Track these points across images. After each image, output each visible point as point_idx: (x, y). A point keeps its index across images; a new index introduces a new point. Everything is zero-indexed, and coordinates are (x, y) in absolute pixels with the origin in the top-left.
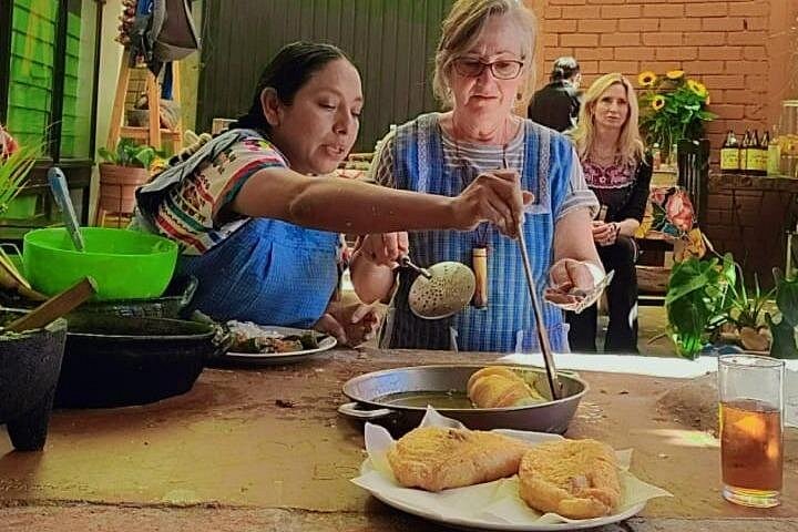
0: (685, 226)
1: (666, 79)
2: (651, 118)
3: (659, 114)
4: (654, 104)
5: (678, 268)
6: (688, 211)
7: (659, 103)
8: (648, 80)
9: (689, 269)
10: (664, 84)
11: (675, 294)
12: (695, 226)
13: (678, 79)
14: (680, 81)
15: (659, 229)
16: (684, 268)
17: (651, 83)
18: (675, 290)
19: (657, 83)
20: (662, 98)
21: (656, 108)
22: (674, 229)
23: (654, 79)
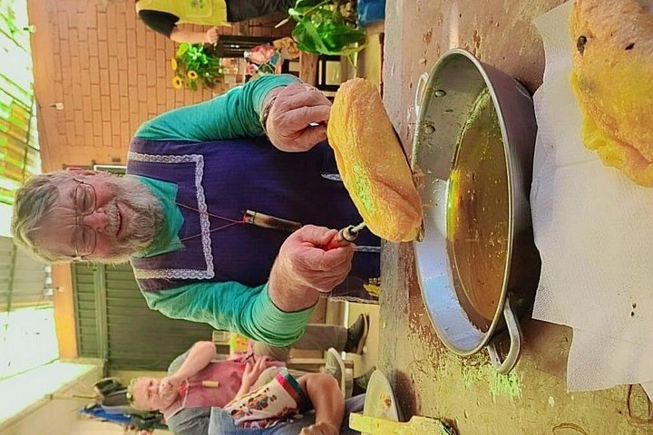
0: (272, 50)
1: (177, 70)
2: (203, 81)
3: (200, 74)
4: (193, 78)
5: (301, 44)
6: (262, 49)
7: (193, 75)
8: (178, 82)
9: (301, 36)
10: (181, 72)
11: (320, 46)
12: (272, 44)
13: (178, 63)
14: (179, 61)
15: (274, 69)
16: (301, 39)
17: (180, 80)
18: (317, 46)
19: (181, 76)
20: (190, 72)
21: (196, 76)
22: (274, 59)
23: (178, 78)
